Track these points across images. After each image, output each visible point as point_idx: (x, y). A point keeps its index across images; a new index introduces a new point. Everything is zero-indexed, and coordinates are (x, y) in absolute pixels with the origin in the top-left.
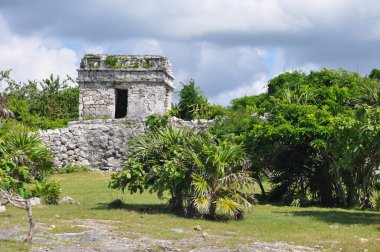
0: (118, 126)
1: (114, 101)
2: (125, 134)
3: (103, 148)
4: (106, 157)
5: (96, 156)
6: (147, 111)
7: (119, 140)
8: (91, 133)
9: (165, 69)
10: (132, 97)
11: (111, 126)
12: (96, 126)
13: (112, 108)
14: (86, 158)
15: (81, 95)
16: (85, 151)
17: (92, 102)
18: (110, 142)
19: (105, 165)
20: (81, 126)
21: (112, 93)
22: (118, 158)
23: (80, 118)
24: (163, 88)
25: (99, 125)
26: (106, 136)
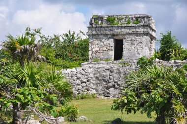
0: (117, 66)
1: (113, 48)
2: (122, 71)
3: (106, 82)
4: (108, 88)
5: (101, 87)
6: (137, 55)
7: (117, 76)
8: (97, 71)
9: (150, 24)
10: (126, 45)
11: (111, 65)
12: (100, 66)
13: (112, 53)
14: (94, 89)
15: (90, 45)
16: (93, 84)
17: (98, 49)
18: (111, 77)
19: (108, 93)
20: (90, 66)
21: (111, 42)
22: (116, 88)
23: (90, 60)
24: (148, 38)
25: (103, 65)
26: (108, 73)
